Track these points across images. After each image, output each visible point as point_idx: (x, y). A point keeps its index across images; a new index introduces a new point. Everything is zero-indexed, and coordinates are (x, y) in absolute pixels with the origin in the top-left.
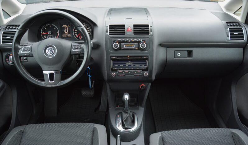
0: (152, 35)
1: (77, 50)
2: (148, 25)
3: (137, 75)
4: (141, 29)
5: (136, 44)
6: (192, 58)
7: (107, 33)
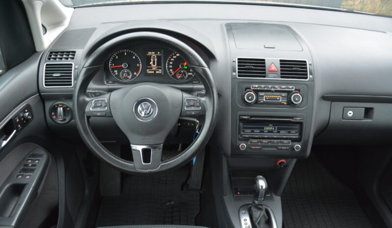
0: (313, 80)
1: (193, 108)
2: (305, 62)
3: (283, 148)
4: (294, 69)
5: (284, 95)
6: (371, 120)
7: (234, 74)
